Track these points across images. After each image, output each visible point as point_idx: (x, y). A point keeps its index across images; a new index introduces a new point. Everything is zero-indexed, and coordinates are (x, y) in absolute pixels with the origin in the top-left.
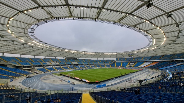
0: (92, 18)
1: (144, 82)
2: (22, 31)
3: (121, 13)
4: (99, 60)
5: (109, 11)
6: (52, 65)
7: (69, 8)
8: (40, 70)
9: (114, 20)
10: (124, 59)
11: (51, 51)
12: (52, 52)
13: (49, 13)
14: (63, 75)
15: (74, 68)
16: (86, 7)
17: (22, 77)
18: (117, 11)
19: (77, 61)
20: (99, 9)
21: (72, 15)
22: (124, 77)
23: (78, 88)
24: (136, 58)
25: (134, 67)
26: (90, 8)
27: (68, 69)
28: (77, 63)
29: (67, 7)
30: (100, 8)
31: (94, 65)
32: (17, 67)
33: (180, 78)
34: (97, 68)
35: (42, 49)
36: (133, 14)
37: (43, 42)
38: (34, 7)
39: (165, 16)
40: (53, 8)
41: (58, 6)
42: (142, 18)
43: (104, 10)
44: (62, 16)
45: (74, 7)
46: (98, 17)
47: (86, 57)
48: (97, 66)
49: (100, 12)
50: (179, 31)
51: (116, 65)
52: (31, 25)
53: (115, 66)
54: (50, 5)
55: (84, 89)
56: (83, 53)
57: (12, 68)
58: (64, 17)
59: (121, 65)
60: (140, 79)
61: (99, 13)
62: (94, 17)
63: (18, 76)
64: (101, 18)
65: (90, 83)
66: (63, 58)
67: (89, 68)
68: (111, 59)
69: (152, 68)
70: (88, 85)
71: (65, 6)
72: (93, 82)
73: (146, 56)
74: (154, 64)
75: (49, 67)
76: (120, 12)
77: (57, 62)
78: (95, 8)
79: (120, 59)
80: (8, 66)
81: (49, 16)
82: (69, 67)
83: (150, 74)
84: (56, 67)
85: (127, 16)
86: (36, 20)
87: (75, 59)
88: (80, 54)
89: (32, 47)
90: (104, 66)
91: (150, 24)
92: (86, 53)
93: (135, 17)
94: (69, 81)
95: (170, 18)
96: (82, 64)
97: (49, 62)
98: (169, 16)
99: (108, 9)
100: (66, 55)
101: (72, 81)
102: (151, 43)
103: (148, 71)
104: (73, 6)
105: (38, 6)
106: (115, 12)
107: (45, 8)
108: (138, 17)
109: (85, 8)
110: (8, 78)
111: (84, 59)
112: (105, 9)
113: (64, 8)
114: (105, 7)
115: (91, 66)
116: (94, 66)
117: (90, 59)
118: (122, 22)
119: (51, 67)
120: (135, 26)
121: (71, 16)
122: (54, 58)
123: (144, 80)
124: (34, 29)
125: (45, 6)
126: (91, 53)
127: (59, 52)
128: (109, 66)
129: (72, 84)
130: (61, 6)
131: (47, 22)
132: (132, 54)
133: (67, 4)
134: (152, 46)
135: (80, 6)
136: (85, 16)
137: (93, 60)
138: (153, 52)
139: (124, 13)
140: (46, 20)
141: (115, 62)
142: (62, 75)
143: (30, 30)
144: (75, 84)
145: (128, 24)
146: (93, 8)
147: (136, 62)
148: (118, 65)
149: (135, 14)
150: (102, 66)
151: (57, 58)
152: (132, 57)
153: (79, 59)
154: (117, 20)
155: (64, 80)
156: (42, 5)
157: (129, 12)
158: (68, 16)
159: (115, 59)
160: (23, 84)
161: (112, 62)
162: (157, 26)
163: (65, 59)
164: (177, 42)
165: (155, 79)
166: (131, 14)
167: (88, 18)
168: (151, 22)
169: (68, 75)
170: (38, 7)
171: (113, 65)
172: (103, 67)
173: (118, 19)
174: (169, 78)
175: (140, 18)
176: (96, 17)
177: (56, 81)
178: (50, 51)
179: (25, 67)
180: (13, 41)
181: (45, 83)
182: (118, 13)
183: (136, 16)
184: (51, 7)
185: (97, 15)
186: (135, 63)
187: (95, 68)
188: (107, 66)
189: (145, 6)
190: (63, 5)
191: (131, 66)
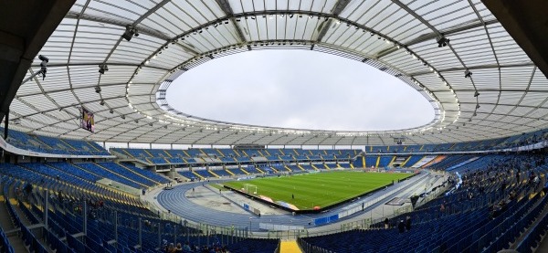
0: (302, 41)
1: (420, 199)
2: (147, 99)
3: (382, 38)
4: (322, 151)
5: (353, 28)
6: (206, 165)
7: (235, 24)
8: (184, 174)
9: (365, 51)
10: (384, 149)
11: (201, 131)
12: (203, 134)
13: (188, 49)
14: (233, 190)
15: (257, 172)
16: (282, 12)
17: (156, 187)
18: (374, 32)
19: (265, 154)
20: (322, 19)
21: (243, 39)
22: (381, 192)
23: (269, 226)
24: (410, 148)
25: (405, 166)
26: (295, 15)
27: (243, 173)
28: (264, 159)
29: (229, 21)
30: (326, 16)
31: (308, 164)
32: (149, 168)
33: (471, 185)
34: (318, 170)
35: (184, 129)
36: (409, 47)
37: (184, 115)
38: (159, 46)
39: (463, 73)
40: (197, 36)
41: (206, 26)
42: (426, 63)
43: (338, 22)
44: (219, 46)
45: (249, 18)
46: (319, 40)
47: (287, 144)
48: (318, 166)
49: (327, 27)
50: (478, 104)
51: (364, 164)
52: (159, 84)
53: (362, 166)
54: (190, 29)
55: (284, 228)
56: (280, 131)
57: (142, 168)
58: (225, 48)
59: (377, 164)
60: (413, 194)
61: (323, 30)
62: (307, 38)
63: (151, 184)
64: (330, 41)
65: (298, 213)
66: (228, 147)
67: (295, 171)
68: (354, 147)
69: (436, 167)
70: (293, 219)
71: (223, 22)
72: (306, 208)
73: (428, 143)
74: (439, 160)
75: (200, 168)
76: (380, 35)
77: (215, 157)
78: (311, 14)
79: (376, 149)
80: (137, 166)
81: (190, 55)
82: (244, 169)
83: (431, 181)
84: (214, 168)
85: (397, 49)
86: (165, 72)
87: (258, 149)
88: (271, 135)
89: (166, 127)
90: (335, 166)
91: (441, 80)
92: (287, 132)
93: (414, 57)
94: (247, 207)
95: (468, 79)
96: (277, 162)
97: (198, 157)
98: (468, 75)
99: (349, 23)
100: (235, 138)
101: (254, 205)
102: (439, 117)
103: (429, 175)
104: (246, 15)
105: (165, 42)
106: (369, 33)
107: (180, 39)
108: (418, 57)
109: (280, 17)
110: (139, 187)
111: (282, 147)
112: (341, 20)
113: (221, 27)
114: (343, 15)
115: (302, 166)
116: (310, 167)
117: (299, 147)
118: (385, 60)
119: (205, 168)
120: (412, 76)
121: (243, 42)
122: (209, 147)
123: (421, 196)
124: (165, 91)
125: (178, 37)
126: (302, 132)
127: (218, 132)
128: (347, 166)
129: (254, 214)
130: (214, 23)
131: (186, 70)
132: (403, 138)
133: (230, 15)
134: (439, 123)
135: (265, 13)
136: (281, 37)
137: (307, 151)
138: (440, 136)
139: (391, 40)
140: (183, 67)
141: (363, 154)
142: (229, 188)
143: (158, 95)
144: (262, 214)
145: (398, 69)
146: (305, 16)
147: (408, 156)
148: (371, 162)
149: (414, 51)
150: (330, 166)
151: (214, 147)
152: (403, 144)
153: (270, 147)
154: (372, 53)
155: (235, 203)
156: (173, 36)
157: (402, 42)
158: (235, 42)
159: (363, 148)
160: (158, 200)
161: (354, 155)
162: (451, 88)
163: (234, 148)
164: (473, 122)
165: (438, 191)
166: (405, 46)
167: (290, 41)
168: (442, 77)
169: (243, 190)
170: (166, 44)
171: (358, 164)
172: (332, 169)
173: (374, 52)
174: (457, 186)
175: (423, 61)
176: (315, 39)
177: (218, 204)
178: (198, 133)
179: (159, 167)
180: (123, 117)
181: (196, 205)
182: (376, 36)
183: (415, 55)
184: (192, 34)
185: (317, 34)
186: (406, 157)
187: (311, 172)
188: (342, 165)
189: (435, 41)
190: (219, 20)
191: (398, 165)
